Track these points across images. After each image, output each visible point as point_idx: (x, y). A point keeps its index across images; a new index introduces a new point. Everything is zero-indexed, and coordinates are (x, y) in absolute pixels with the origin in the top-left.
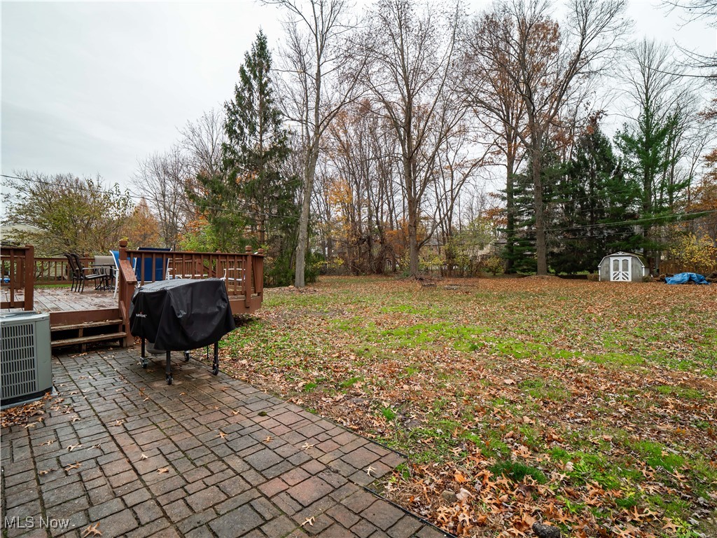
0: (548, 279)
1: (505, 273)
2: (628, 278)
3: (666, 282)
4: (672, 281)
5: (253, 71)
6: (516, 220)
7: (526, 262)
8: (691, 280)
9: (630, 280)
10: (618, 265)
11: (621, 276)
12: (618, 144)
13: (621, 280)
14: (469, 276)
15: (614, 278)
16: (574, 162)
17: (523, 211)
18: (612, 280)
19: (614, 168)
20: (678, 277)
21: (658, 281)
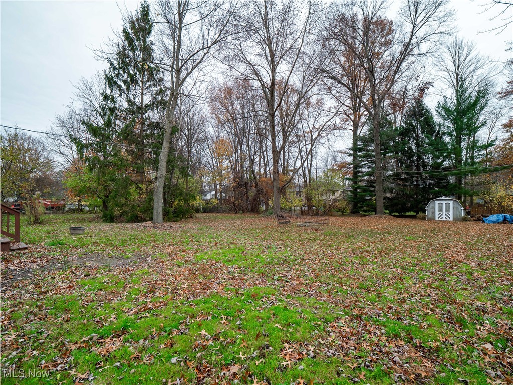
0: (385, 218)
1: (351, 212)
2: (450, 218)
3: (484, 222)
4: (490, 221)
5: (136, 33)
6: (359, 172)
7: (367, 204)
8: (505, 220)
9: (452, 219)
10: (442, 207)
11: (444, 216)
12: (439, 112)
13: (444, 219)
14: (323, 215)
15: (439, 217)
16: (403, 127)
17: (365, 165)
18: (437, 219)
19: (434, 132)
20: (494, 217)
21: (475, 220)
